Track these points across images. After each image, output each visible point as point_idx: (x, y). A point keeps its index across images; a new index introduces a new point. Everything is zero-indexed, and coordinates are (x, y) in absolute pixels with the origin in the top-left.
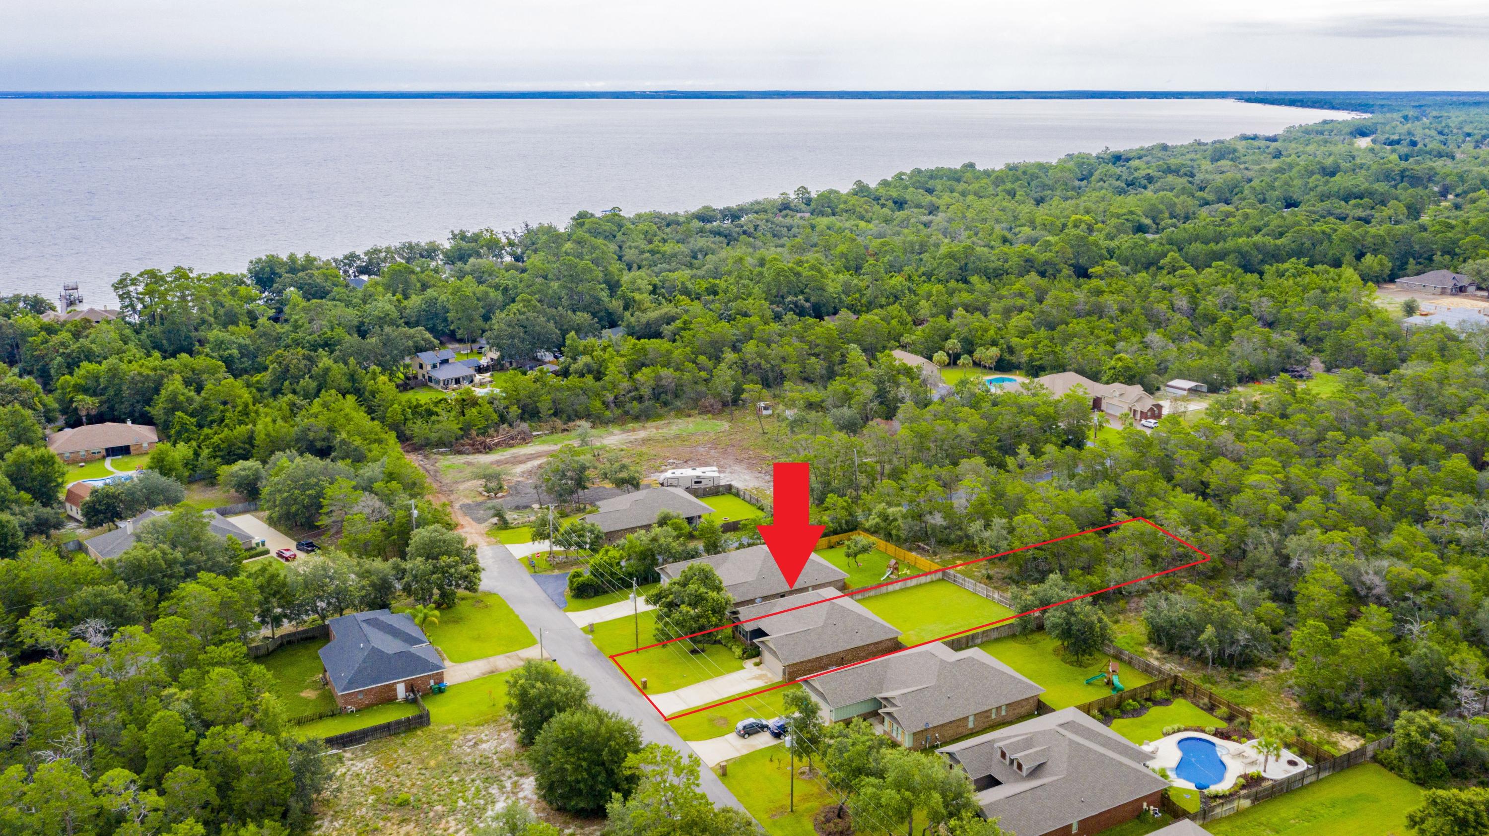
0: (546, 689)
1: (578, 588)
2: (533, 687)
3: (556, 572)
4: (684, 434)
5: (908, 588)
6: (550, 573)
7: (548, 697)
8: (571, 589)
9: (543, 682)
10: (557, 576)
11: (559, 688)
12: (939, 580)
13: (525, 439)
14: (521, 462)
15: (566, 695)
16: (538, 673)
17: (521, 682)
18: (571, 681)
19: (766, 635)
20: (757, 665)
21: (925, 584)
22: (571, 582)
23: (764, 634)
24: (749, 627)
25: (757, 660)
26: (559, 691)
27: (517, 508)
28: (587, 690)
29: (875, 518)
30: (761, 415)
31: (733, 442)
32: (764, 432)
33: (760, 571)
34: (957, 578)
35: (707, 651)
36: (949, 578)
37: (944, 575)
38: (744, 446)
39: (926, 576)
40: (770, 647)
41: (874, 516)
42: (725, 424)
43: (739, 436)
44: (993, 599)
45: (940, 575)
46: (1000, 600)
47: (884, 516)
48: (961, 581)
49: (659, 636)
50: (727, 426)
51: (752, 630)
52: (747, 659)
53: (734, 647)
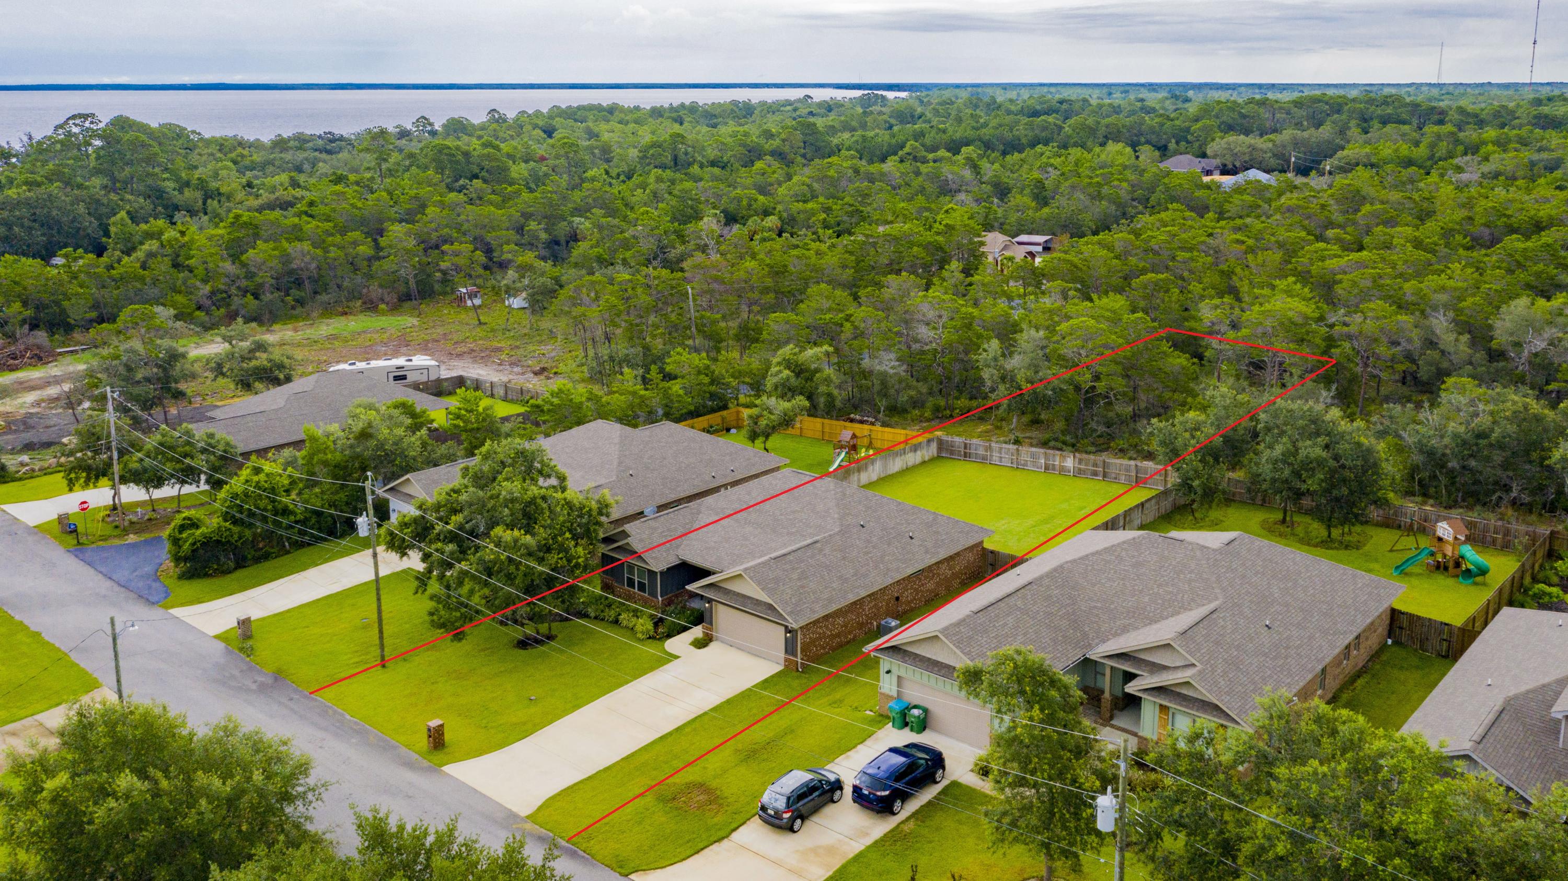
0: (157, 794)
1: (192, 556)
2: (103, 792)
3: (132, 538)
4: (345, 334)
5: (892, 477)
6: (117, 542)
7: (168, 821)
8: (177, 559)
9: (142, 774)
10: (133, 546)
11: (201, 778)
12: (932, 460)
13: (40, 357)
14: (33, 388)
15: (231, 802)
16: (119, 743)
17: (50, 785)
18: (244, 752)
19: (706, 573)
20: (701, 644)
21: (915, 467)
22: (176, 541)
23: (701, 573)
24: (659, 562)
25: (697, 632)
26: (205, 792)
27: (29, 447)
28: (303, 768)
29: (780, 372)
30: (466, 307)
31: (434, 336)
32: (480, 323)
33: (620, 463)
34: (973, 447)
35: (560, 636)
36: (952, 453)
37: (940, 449)
38: (455, 339)
39: (915, 451)
40: (738, 594)
41: (777, 368)
42: (411, 319)
43: (440, 330)
44: (1063, 471)
45: (933, 449)
46: (1080, 469)
47: (796, 366)
48: (981, 452)
49: (443, 613)
50: (414, 321)
51: (668, 569)
52: (669, 636)
53: (623, 616)
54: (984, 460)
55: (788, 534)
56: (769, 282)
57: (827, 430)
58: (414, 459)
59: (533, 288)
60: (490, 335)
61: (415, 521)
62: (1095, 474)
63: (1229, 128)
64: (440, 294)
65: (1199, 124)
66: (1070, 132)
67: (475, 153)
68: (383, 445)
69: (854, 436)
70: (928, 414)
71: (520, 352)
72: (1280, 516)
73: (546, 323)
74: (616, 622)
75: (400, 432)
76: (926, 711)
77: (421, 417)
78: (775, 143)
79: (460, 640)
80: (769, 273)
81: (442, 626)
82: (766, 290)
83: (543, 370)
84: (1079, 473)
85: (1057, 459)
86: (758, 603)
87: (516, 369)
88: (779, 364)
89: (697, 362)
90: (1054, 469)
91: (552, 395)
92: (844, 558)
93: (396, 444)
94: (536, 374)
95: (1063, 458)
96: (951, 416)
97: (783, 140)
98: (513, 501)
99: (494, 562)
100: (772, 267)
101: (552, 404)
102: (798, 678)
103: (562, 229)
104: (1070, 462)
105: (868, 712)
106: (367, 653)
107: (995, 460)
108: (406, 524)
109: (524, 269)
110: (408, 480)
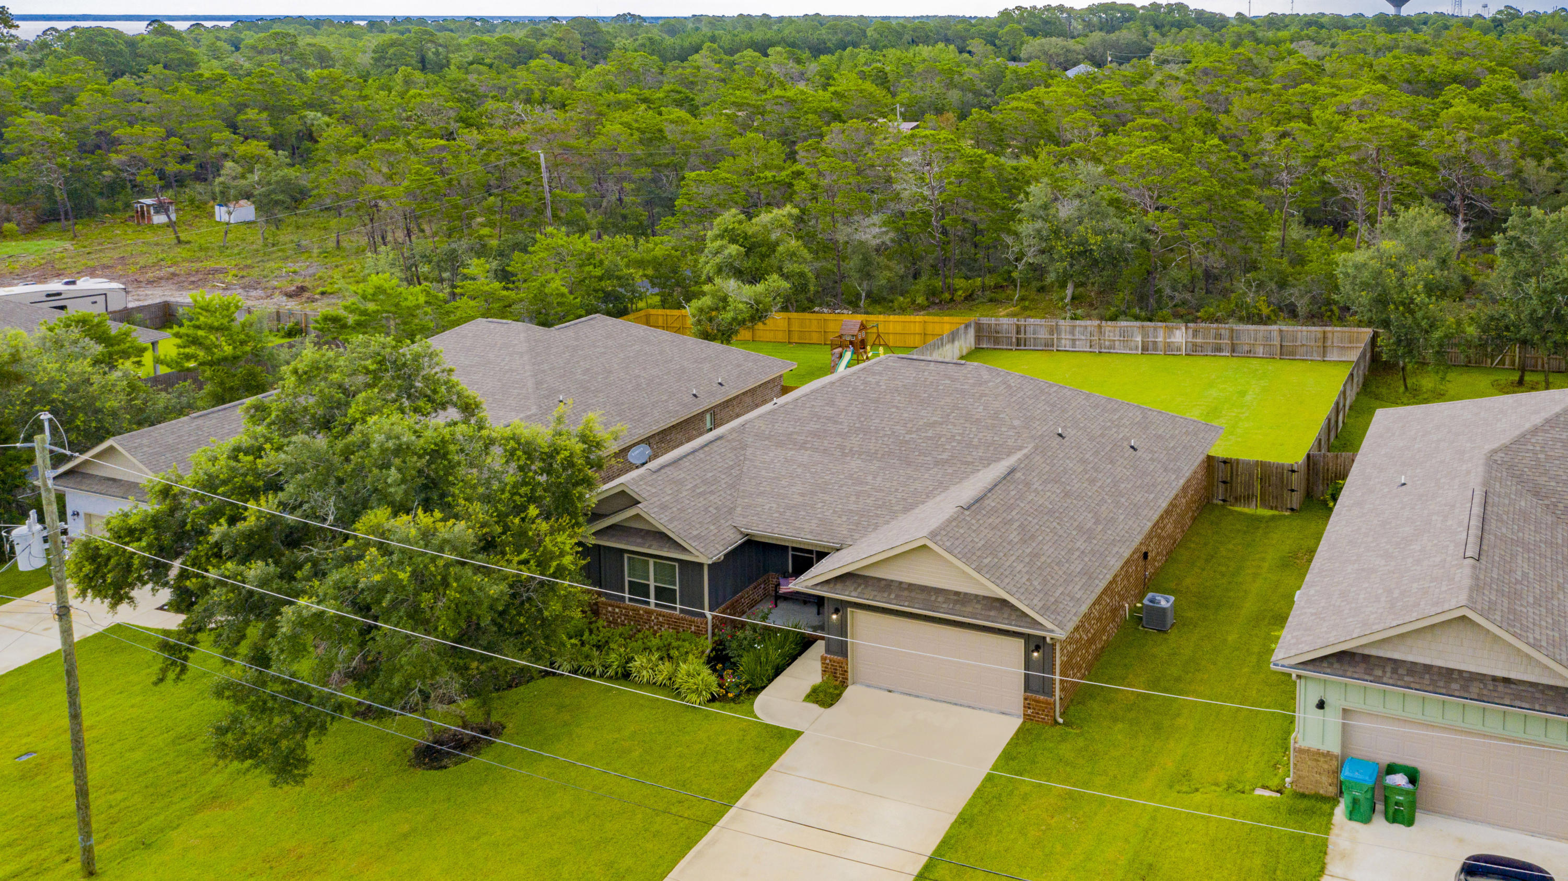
12: (973, 352)
19: (822, 555)
20: (828, 695)
24: (709, 544)
25: (810, 670)
29: (722, 247)
30: (151, 226)
31: (105, 261)
32: (179, 241)
33: (538, 384)
34: (1030, 330)
35: (510, 726)
36: (997, 341)
37: (978, 338)
38: (142, 263)
39: (953, 341)
40: (911, 587)
41: (719, 243)
42: (60, 243)
43: (116, 255)
44: (1170, 350)
45: (967, 341)
46: (1195, 345)
47: (746, 238)
48: (1043, 335)
49: (250, 721)
50: (67, 245)
51: (726, 556)
52: (755, 690)
53: (639, 661)
54: (1048, 347)
55: (937, 463)
56: (640, 151)
57: (795, 327)
58: (114, 414)
59: (269, 183)
60: (202, 254)
61: (155, 522)
62: (1219, 349)
63: (1033, 33)
64: (106, 211)
65: (1007, 29)
66: (876, 36)
67: (145, 43)
68: (46, 393)
69: (863, 327)
70: (920, 300)
71: (255, 273)
72: (1516, 377)
73: (286, 236)
74: (625, 676)
75: (83, 366)
76: (1413, 777)
77: (122, 341)
78: (549, 42)
79: (299, 780)
80: (641, 142)
81: (249, 752)
82: (637, 162)
83: (302, 289)
84: (1194, 350)
85: (1159, 333)
86: (961, 598)
87: (254, 293)
88: (717, 237)
89: (580, 246)
90: (1155, 348)
91: (364, 297)
92: (1067, 494)
93: (72, 389)
94: (290, 295)
95: (1170, 330)
96: (952, 300)
97: (560, 39)
98: (399, 451)
99: (381, 590)
100: (643, 132)
101: (364, 313)
102: (1064, 739)
103: (292, 122)
104: (1180, 336)
105: (1259, 792)
106: (41, 845)
107: (1066, 343)
108: (131, 532)
109: (249, 163)
110: (111, 449)
